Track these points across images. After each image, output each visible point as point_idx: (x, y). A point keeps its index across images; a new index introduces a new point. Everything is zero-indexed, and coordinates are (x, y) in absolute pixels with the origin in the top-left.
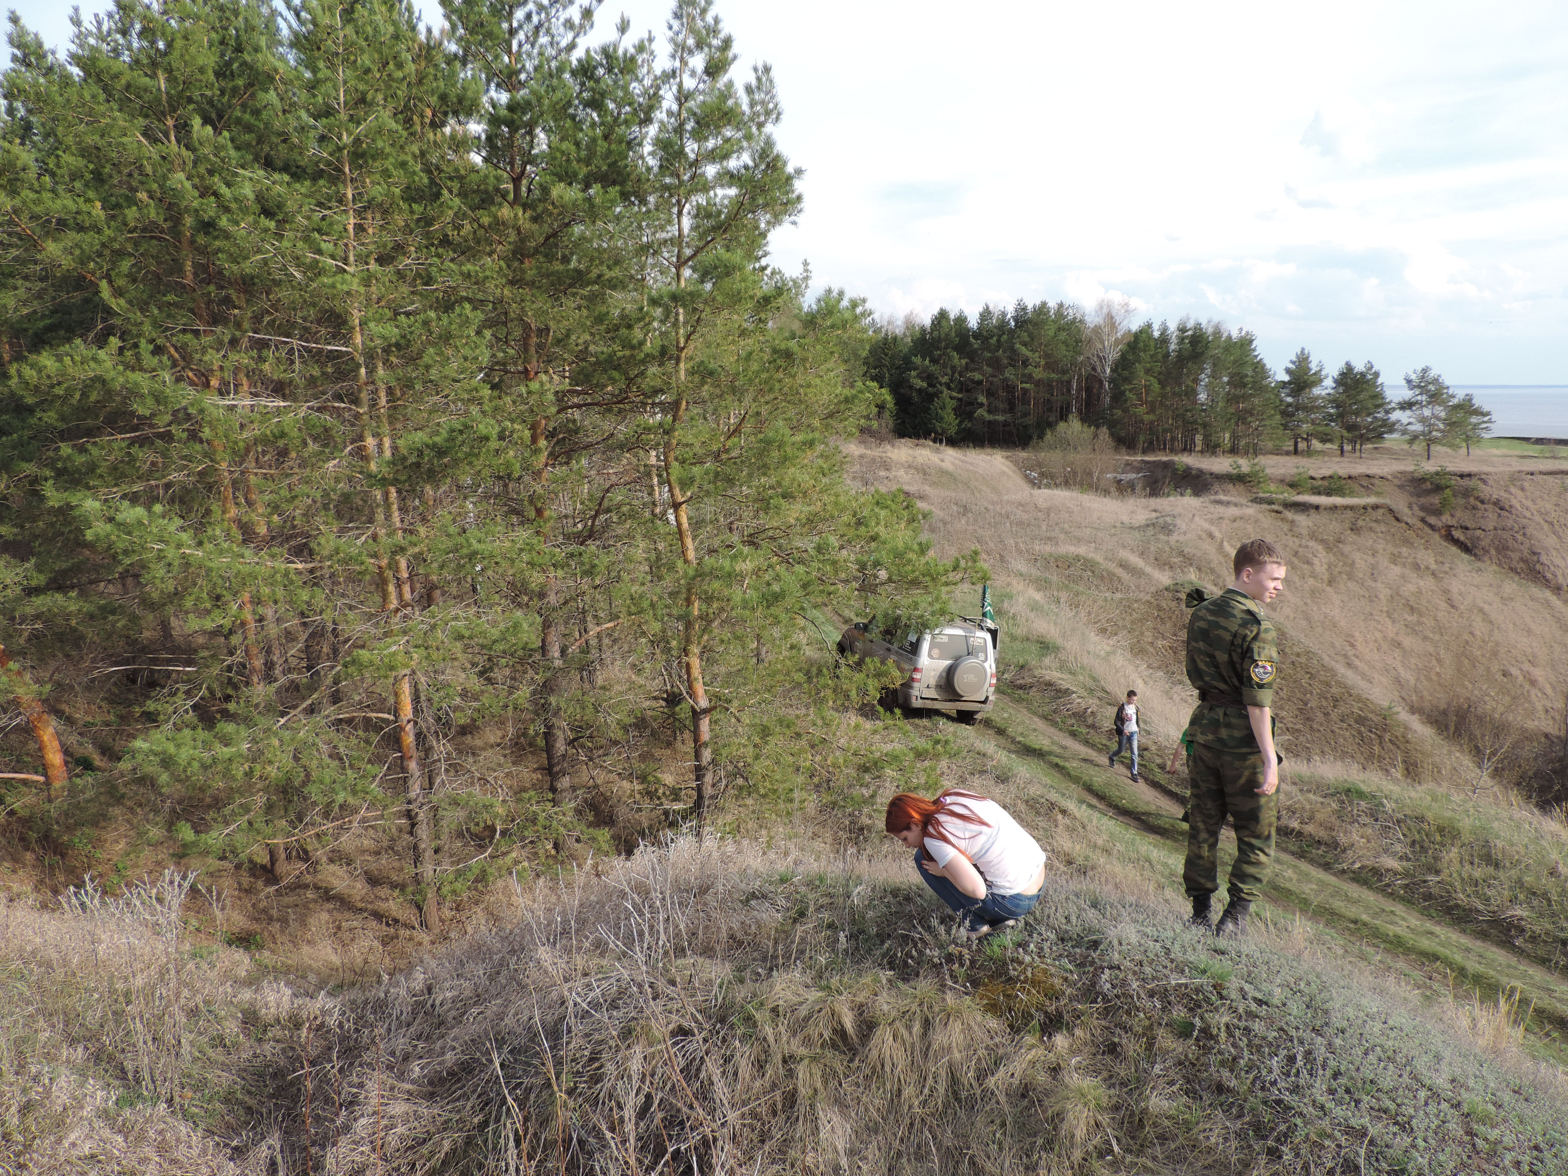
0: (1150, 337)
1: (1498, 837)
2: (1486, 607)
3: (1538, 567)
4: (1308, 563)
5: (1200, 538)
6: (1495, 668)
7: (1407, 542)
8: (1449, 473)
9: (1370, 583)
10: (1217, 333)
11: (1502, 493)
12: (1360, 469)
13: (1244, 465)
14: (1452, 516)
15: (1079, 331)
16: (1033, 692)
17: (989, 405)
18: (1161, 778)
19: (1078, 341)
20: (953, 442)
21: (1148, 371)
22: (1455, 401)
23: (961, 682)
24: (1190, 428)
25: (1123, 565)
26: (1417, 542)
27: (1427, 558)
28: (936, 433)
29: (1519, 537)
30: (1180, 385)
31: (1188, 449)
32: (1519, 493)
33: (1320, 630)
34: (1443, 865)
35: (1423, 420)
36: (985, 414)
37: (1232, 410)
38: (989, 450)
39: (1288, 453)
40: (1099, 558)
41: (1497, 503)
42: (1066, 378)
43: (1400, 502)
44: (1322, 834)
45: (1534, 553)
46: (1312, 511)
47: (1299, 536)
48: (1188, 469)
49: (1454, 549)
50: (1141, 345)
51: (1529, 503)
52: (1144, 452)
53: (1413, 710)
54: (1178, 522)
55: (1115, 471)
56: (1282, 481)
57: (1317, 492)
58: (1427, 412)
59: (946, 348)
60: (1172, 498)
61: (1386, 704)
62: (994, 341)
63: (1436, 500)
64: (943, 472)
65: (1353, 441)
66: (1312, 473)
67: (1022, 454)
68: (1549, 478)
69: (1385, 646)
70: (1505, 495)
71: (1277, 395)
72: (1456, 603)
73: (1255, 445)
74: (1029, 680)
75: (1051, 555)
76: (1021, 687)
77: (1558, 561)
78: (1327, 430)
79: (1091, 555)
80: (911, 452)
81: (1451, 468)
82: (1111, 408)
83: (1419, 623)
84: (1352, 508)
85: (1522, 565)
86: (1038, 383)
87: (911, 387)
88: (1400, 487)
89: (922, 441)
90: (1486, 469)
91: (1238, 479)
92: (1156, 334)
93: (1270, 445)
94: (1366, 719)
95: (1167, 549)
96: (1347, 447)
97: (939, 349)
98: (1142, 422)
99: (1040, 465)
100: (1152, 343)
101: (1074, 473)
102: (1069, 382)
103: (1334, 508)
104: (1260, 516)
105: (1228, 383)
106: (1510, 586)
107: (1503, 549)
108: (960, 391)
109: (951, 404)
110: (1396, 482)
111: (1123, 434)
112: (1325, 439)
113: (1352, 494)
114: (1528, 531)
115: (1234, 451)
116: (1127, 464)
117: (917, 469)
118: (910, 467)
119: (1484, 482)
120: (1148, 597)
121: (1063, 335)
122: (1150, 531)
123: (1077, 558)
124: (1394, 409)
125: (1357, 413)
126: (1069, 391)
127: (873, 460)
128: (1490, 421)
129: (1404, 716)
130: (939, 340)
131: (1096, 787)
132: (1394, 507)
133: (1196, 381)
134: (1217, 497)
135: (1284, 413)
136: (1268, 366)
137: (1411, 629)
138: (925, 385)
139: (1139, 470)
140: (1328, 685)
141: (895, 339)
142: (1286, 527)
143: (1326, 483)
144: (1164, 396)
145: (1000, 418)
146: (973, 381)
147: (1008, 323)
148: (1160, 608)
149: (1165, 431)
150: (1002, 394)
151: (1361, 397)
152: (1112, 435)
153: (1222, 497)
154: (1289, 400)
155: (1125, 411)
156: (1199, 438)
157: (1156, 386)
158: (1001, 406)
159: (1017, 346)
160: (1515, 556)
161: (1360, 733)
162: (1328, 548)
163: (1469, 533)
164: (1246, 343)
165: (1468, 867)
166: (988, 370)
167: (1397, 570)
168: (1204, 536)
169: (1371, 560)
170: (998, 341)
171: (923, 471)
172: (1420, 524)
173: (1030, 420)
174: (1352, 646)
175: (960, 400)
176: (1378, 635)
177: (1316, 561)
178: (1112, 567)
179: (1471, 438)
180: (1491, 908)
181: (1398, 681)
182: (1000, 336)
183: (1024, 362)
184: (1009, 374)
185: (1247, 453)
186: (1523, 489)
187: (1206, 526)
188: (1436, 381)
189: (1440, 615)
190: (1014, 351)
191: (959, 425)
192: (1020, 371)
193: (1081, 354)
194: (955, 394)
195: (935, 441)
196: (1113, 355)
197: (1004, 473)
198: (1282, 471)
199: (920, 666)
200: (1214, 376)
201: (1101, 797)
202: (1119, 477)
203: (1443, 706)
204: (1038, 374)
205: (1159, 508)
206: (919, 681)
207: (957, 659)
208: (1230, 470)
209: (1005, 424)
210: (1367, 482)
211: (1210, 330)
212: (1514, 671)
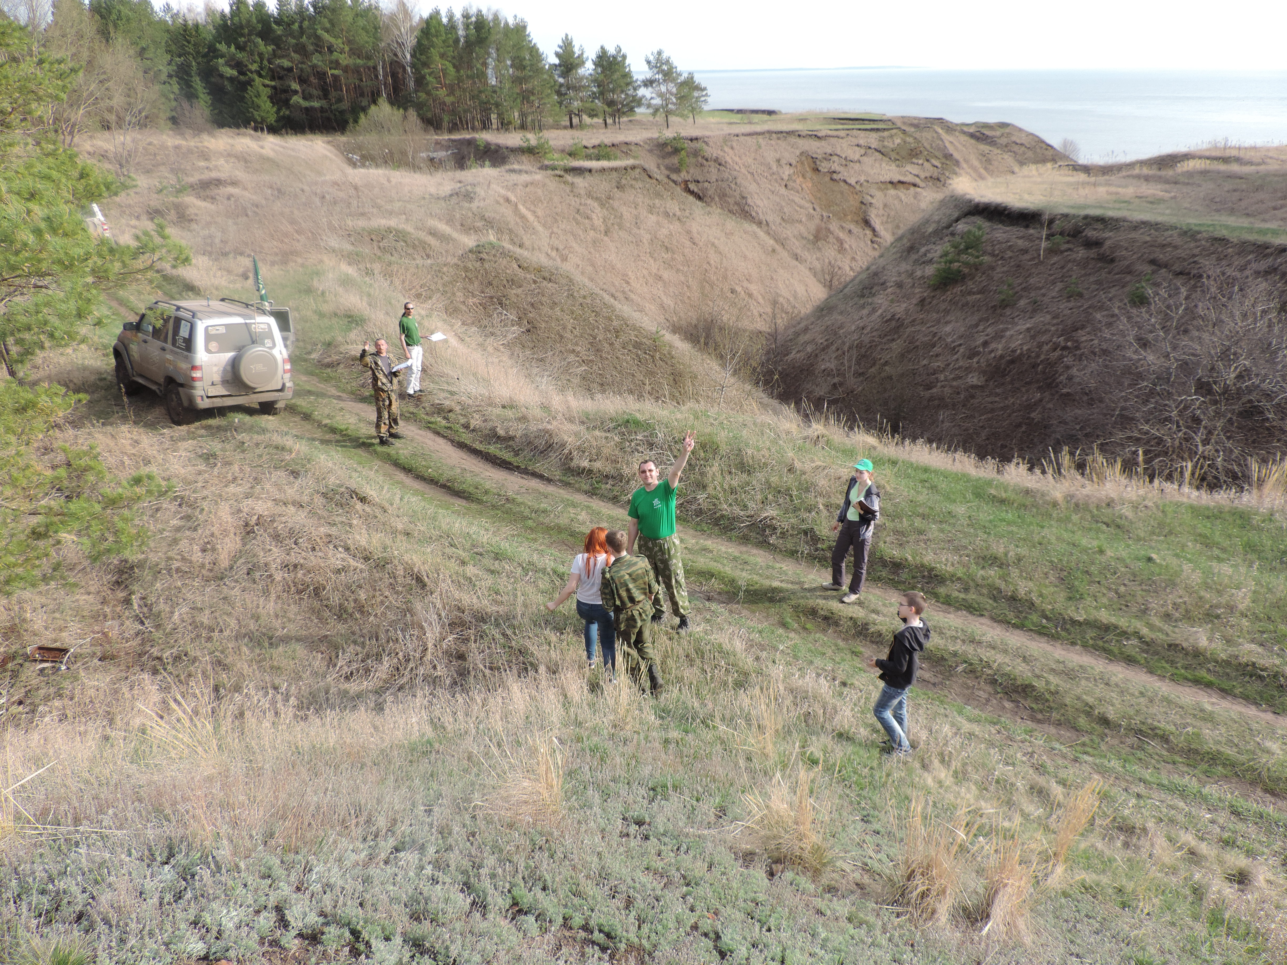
0: (440, 22)
1: (747, 445)
2: (716, 241)
3: (746, 208)
4: (588, 218)
5: (498, 203)
6: (726, 288)
7: (658, 195)
8: (683, 138)
9: (635, 230)
10: (496, 18)
11: (719, 152)
12: (620, 138)
13: (532, 139)
14: (688, 172)
15: (376, 18)
16: (341, 369)
17: (303, 91)
18: (466, 437)
19: (376, 28)
20: (273, 130)
21: (442, 56)
22: (681, 79)
23: (249, 373)
24: (485, 109)
25: (433, 233)
26: (666, 194)
27: (673, 207)
28: (255, 121)
29: (733, 186)
30: (472, 68)
31: (485, 125)
32: (731, 152)
33: (603, 273)
34: (708, 480)
35: (661, 95)
36: (301, 101)
37: (517, 90)
38: (311, 136)
39: (565, 128)
40: (409, 228)
41: (716, 160)
42: (371, 63)
43: (651, 163)
44: (608, 468)
45: (743, 198)
46: (587, 174)
47: (578, 196)
48: (488, 145)
49: (691, 198)
50: (433, 31)
51: (737, 159)
52: (450, 131)
53: (675, 329)
54: (478, 189)
55: (428, 150)
56: (563, 151)
57: (589, 157)
58: (663, 88)
59: (250, 34)
60: (474, 170)
61: (654, 329)
62: (296, 26)
63: (675, 160)
64: (265, 159)
65: (613, 115)
66: (585, 143)
67: (342, 139)
68: (748, 138)
69: (651, 281)
70: (722, 154)
71: (551, 76)
72: (696, 241)
73: (540, 121)
74: (335, 358)
75: (364, 229)
76: (328, 365)
77: (759, 202)
78: (592, 106)
79: (402, 226)
80: (230, 141)
81: (684, 134)
82: (416, 91)
83: (673, 259)
84: (616, 169)
85: (736, 207)
86: (346, 69)
87: (221, 76)
88: (650, 151)
89: (243, 130)
90: (707, 133)
91: (530, 151)
92: (445, 20)
93: (551, 120)
94: (641, 344)
95: (470, 215)
96: (610, 121)
97: (243, 35)
98: (444, 103)
99: (360, 148)
100: (442, 29)
101: (391, 153)
102: (375, 68)
103: (603, 170)
104: (547, 181)
105: (512, 66)
106: (731, 224)
107: (723, 196)
108: (273, 78)
109: (265, 92)
110: (647, 147)
111: (429, 115)
112: (592, 114)
113: (616, 158)
114: (738, 181)
115: (523, 127)
116: (437, 143)
117: (236, 157)
118: (229, 155)
119: (707, 143)
120: (455, 260)
121: (361, 22)
122: (454, 200)
123: (389, 230)
124: (640, 86)
125: (613, 91)
126: (377, 77)
127: (190, 151)
128: (706, 95)
129: (668, 337)
130: (241, 27)
131: (402, 460)
132: (646, 166)
133: (485, 64)
134: (511, 167)
135: (559, 93)
136: (541, 50)
137: (668, 265)
138: (235, 73)
139: (447, 148)
140: (610, 319)
141: (197, 26)
142: (568, 189)
143: (596, 151)
144: (460, 79)
145: (316, 104)
146: (282, 68)
147: (308, 10)
148: (466, 269)
149: (465, 111)
150: (314, 80)
151: (615, 77)
152: (419, 115)
153: (516, 167)
154: (561, 80)
155: (428, 93)
156: (493, 117)
157: (451, 70)
158: (315, 92)
159: (320, 32)
160: (731, 201)
161: (637, 355)
162: (602, 205)
163: (700, 185)
164: (520, 30)
165: (728, 478)
166: (296, 56)
167: (653, 218)
168: (502, 201)
169: (635, 212)
170: (301, 27)
171: (243, 159)
172: (666, 180)
173: (345, 105)
174: (628, 283)
175: (274, 88)
176: (645, 272)
177: (594, 216)
178: (422, 235)
179: (695, 110)
180: (749, 513)
181: (662, 306)
182: (301, 22)
183: (329, 48)
184: (316, 59)
185: (533, 128)
186: (732, 148)
187: (503, 192)
188: (667, 62)
189: (686, 251)
190: (318, 38)
191: (277, 113)
192: (327, 57)
193: (381, 40)
194: (267, 82)
195: (256, 129)
196: (411, 41)
197: (326, 156)
198: (562, 142)
199: (198, 363)
200: (499, 60)
201: (407, 470)
202: (432, 155)
203: (694, 322)
204: (345, 60)
205: (463, 179)
206: (201, 379)
207: (240, 350)
208: (521, 143)
209: (322, 109)
210: (625, 148)
211: (490, 17)
212: (739, 289)
